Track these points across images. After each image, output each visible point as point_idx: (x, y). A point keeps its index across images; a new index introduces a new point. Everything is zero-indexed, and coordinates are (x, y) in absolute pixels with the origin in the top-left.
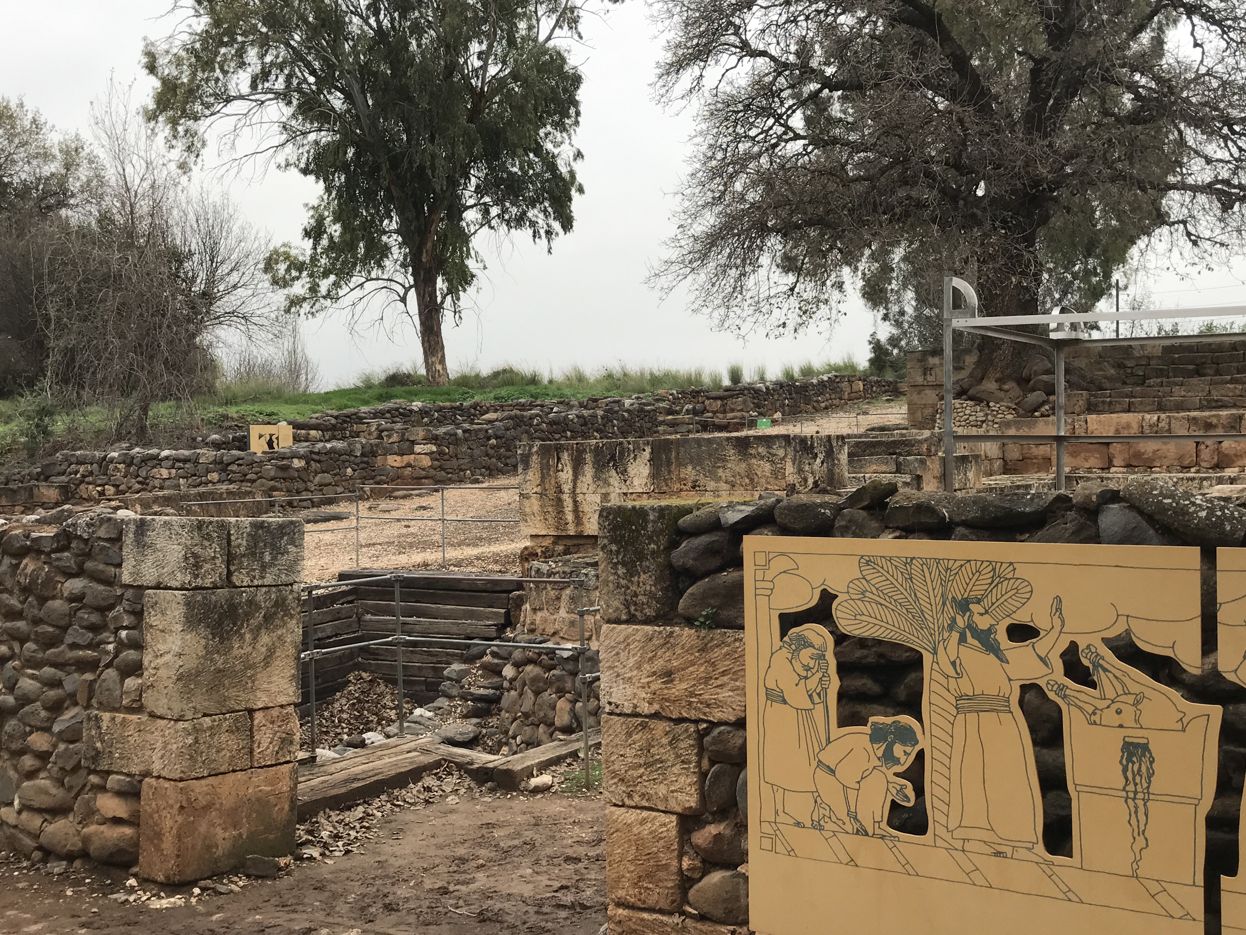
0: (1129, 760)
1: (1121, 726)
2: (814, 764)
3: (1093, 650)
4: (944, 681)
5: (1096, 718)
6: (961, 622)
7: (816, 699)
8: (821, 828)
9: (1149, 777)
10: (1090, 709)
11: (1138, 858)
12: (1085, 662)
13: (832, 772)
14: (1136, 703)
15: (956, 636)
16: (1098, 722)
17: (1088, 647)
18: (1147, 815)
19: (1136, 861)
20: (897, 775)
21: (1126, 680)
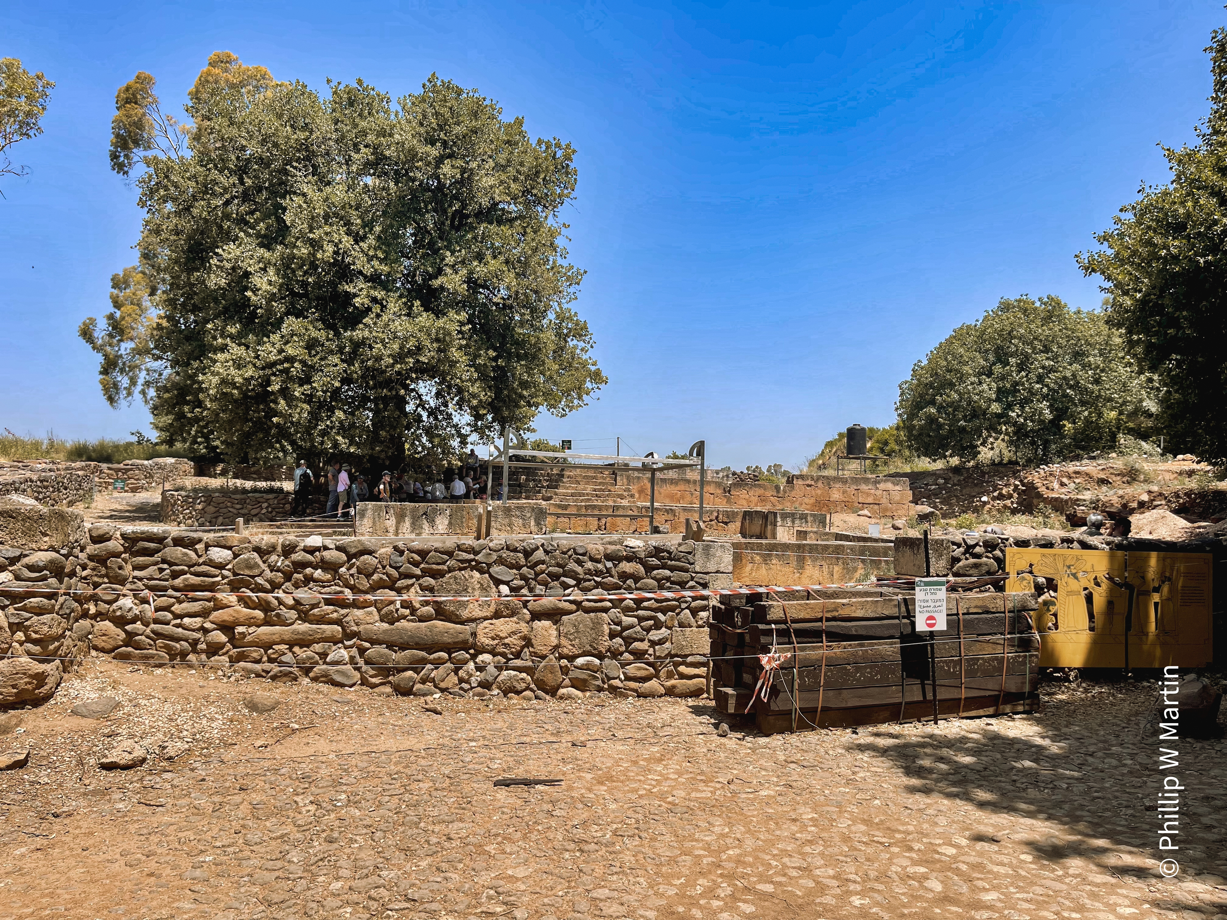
6: (1068, 572)
15: (1067, 575)
20: (1051, 615)
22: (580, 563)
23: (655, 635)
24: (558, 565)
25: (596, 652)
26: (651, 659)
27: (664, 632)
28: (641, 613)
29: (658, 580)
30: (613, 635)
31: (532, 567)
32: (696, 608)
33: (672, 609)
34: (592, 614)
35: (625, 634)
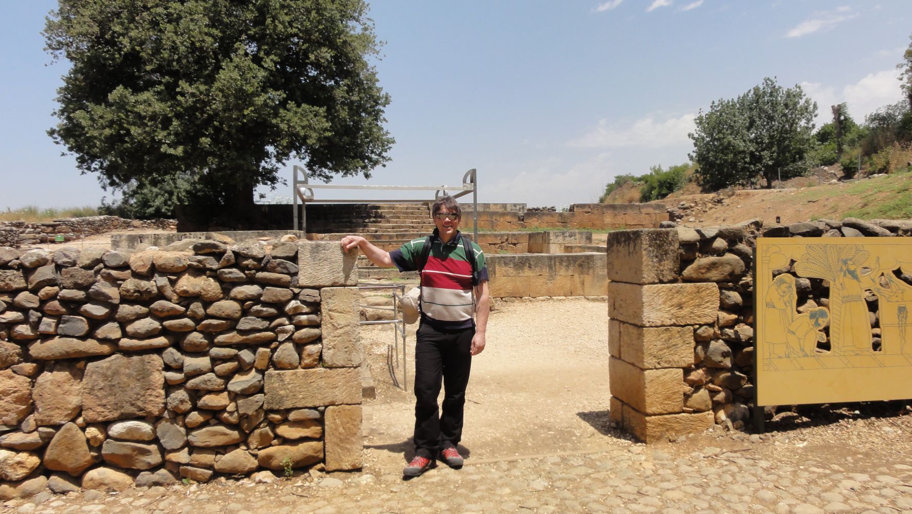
0: (900, 313)
1: (897, 301)
2: (787, 331)
3: (889, 275)
4: (837, 291)
5: (890, 299)
6: (844, 268)
7: (788, 304)
8: (789, 357)
9: (907, 318)
10: (888, 296)
12: (886, 280)
13: (794, 333)
14: (902, 293)
15: (842, 274)
16: (890, 301)
18: (905, 332)
19: (902, 349)
20: (820, 331)
21: (899, 285)
22: (114, 281)
23: (239, 383)
24: (78, 286)
25: (141, 413)
26: (233, 419)
27: (252, 377)
28: (215, 351)
29: (242, 301)
30: (169, 387)
31: (35, 291)
32: (300, 339)
33: (266, 343)
34: (136, 358)
35: (191, 383)
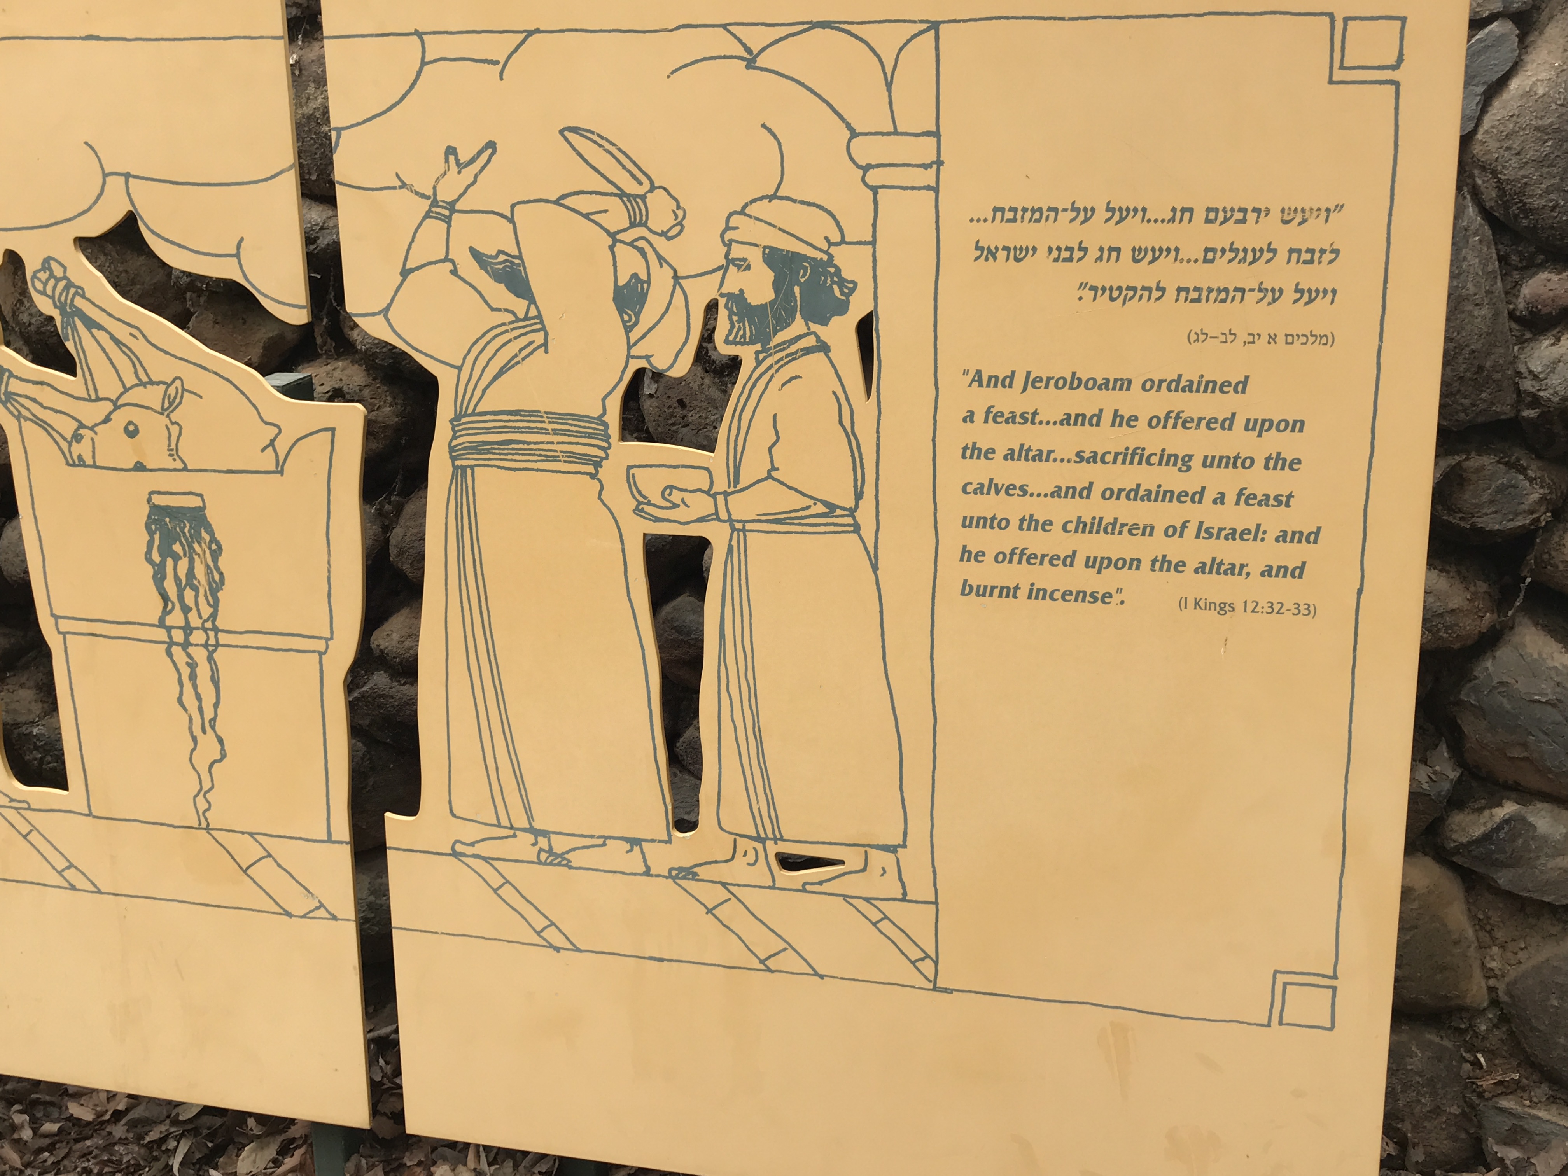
0: (166, 552)
1: (140, 467)
3: (58, 272)
5: (82, 449)
9: (216, 587)
10: (67, 427)
11: (207, 785)
12: (45, 305)
14: (169, 407)
16: (89, 461)
17: (46, 264)
18: (215, 681)
19: (202, 792)
21: (139, 346)
